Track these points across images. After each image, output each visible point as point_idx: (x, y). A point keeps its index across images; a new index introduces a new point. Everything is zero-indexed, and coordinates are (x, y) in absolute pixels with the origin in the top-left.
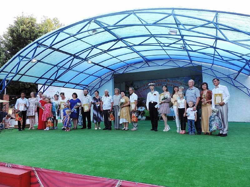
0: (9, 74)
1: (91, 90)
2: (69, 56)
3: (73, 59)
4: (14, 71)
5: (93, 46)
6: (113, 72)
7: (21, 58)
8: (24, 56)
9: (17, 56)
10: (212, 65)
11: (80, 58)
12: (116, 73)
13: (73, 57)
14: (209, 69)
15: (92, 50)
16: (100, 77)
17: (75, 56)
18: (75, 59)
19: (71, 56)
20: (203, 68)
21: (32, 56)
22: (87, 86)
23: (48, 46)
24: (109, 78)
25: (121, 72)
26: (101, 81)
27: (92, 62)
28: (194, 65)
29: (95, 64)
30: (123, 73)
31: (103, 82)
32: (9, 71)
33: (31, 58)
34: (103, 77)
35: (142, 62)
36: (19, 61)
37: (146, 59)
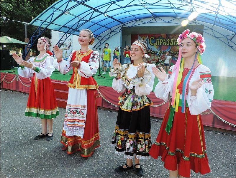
0: (44, 22)
1: (101, 40)
2: (90, 9)
3: (93, 12)
4: (49, 20)
5: (112, 2)
6: (122, 25)
7: (55, 10)
8: (58, 8)
9: (51, 7)
10: (214, 25)
11: (99, 12)
12: (125, 26)
13: (93, 10)
14: (210, 28)
15: (111, 5)
16: (110, 29)
17: (95, 10)
18: (95, 12)
19: (92, 9)
20: (205, 28)
21: (64, 9)
22: (98, 36)
23: (79, 2)
24: (118, 30)
25: (130, 25)
26: (111, 32)
27: (107, 16)
28: (198, 24)
29: (109, 17)
30: (132, 26)
31: (113, 33)
32: (44, 20)
33: (64, 10)
34: (112, 29)
35: (150, 17)
36: (53, 12)
37: (155, 15)
